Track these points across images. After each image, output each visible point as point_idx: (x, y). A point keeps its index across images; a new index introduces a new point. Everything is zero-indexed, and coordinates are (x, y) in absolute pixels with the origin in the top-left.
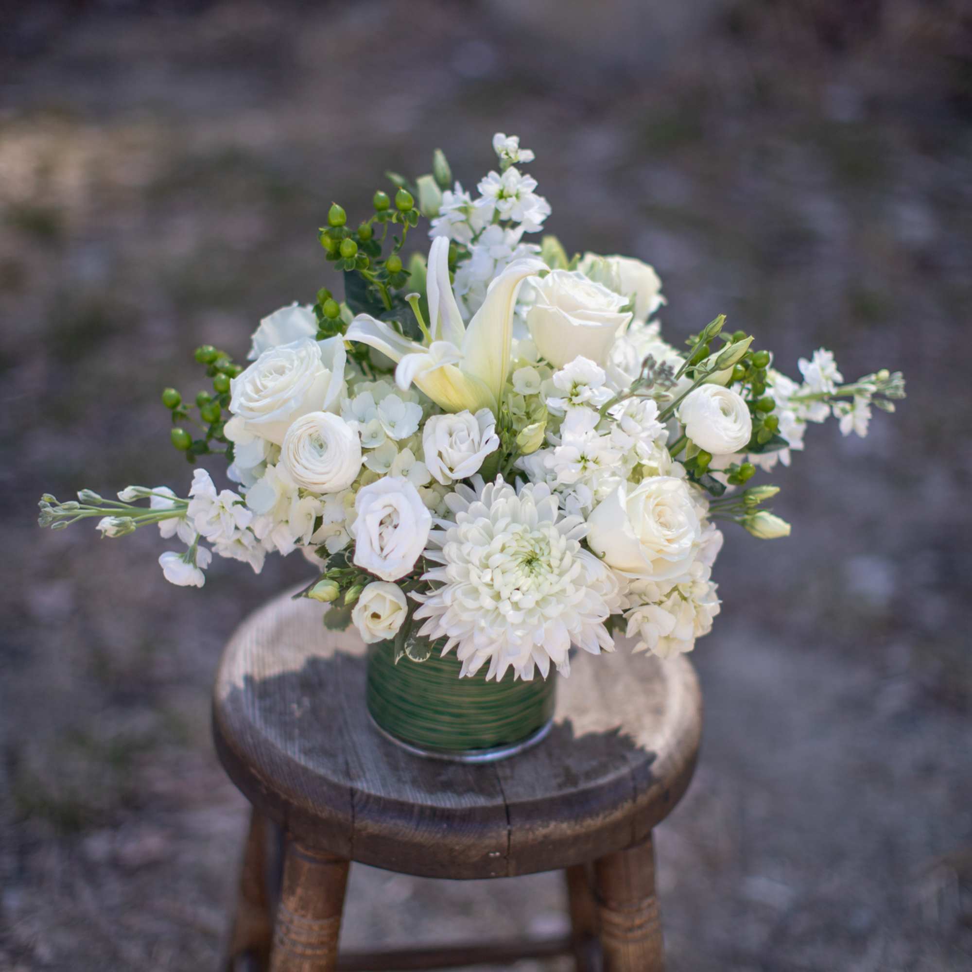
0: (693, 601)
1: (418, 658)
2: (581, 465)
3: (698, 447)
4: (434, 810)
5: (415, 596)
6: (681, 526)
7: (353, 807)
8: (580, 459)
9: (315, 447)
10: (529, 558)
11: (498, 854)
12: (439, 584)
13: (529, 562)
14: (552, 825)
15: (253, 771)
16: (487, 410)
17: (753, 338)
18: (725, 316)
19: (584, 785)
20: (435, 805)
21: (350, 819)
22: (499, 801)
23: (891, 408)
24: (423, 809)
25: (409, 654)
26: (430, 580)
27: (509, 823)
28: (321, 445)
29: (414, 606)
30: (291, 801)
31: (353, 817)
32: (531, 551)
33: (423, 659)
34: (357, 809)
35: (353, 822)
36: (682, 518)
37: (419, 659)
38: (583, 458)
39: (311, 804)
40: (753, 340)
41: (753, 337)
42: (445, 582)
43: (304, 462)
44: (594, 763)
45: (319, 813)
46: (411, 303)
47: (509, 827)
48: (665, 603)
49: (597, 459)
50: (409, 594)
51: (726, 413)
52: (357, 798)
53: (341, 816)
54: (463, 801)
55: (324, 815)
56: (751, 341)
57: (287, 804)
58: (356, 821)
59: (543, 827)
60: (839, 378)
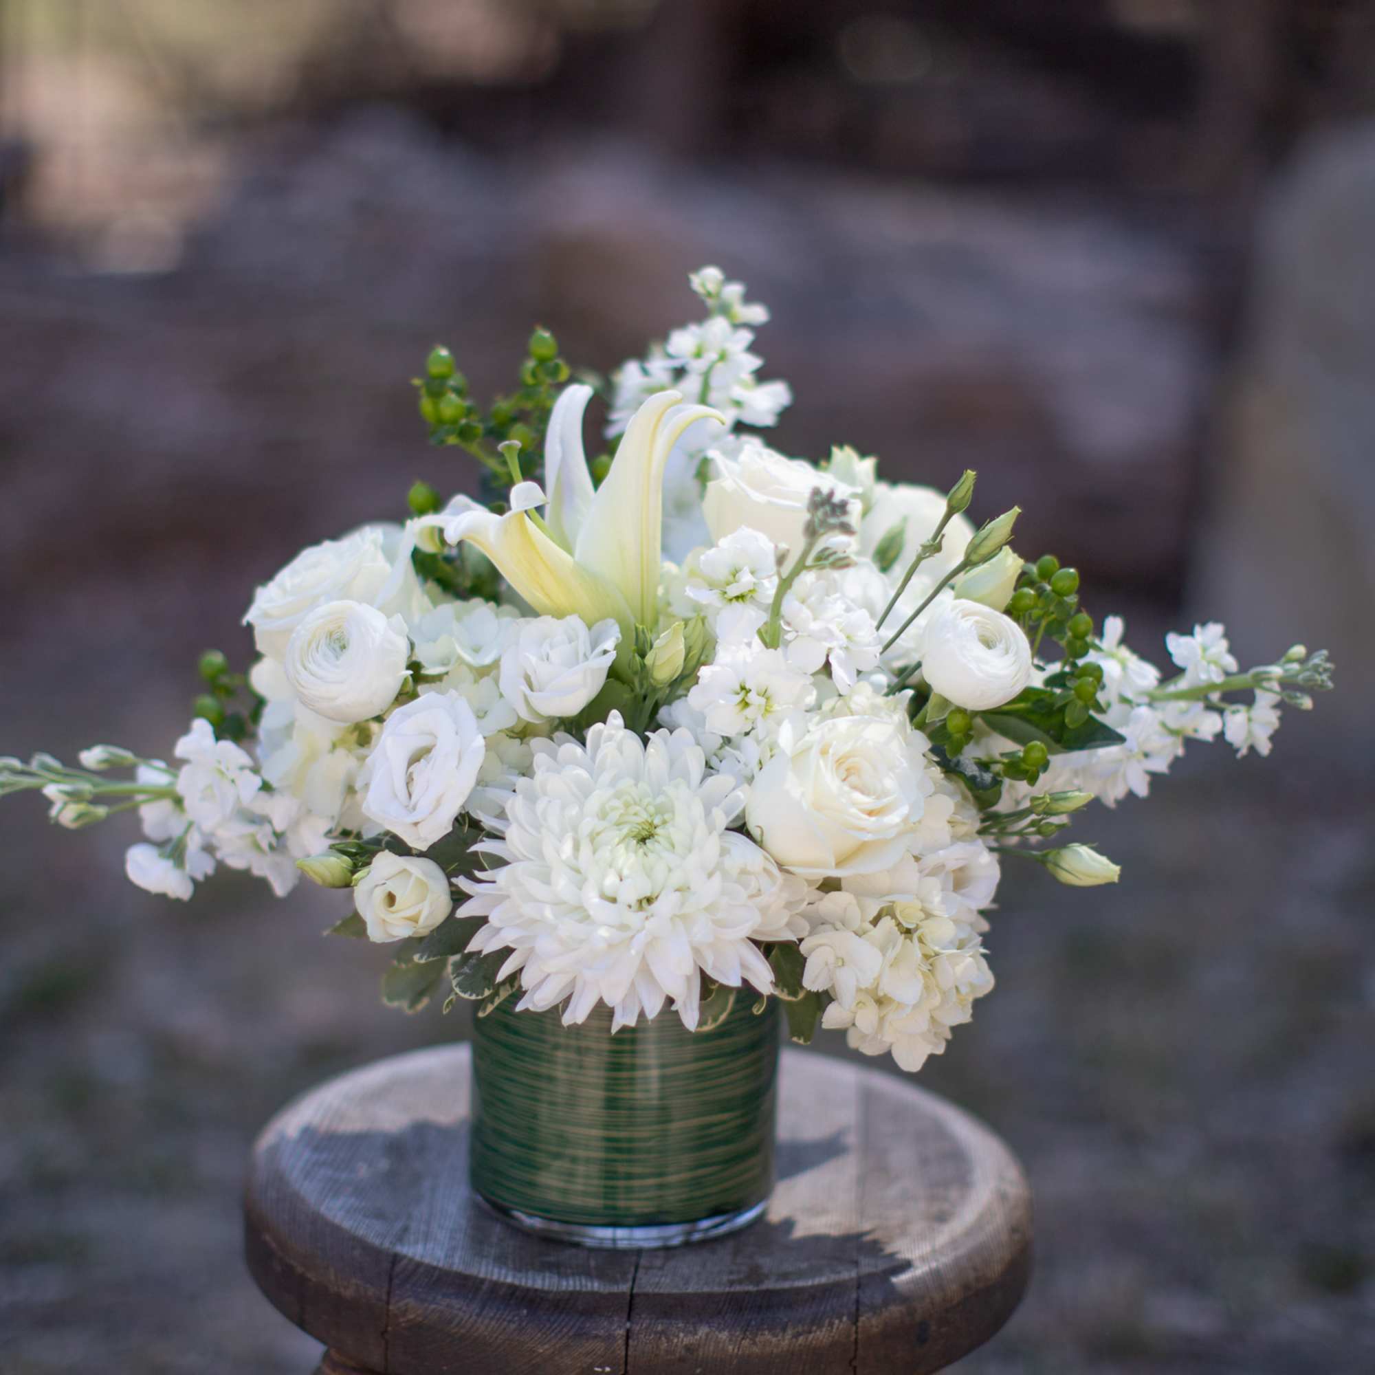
0: (921, 941)
1: (469, 993)
2: (739, 698)
3: (950, 702)
4: (513, 1289)
5: (462, 883)
6: (885, 793)
7: (391, 1279)
8: (738, 688)
9: (334, 649)
10: (644, 833)
11: (608, 1369)
12: (499, 862)
13: (643, 840)
14: (703, 1331)
15: (267, 1238)
16: (611, 621)
17: (1020, 511)
18: (974, 473)
19: (770, 1285)
20: (517, 1282)
21: (384, 1297)
22: (624, 1288)
23: (1307, 703)
24: (496, 1286)
25: (456, 986)
26: (482, 853)
27: (629, 1319)
28: (339, 643)
29: (459, 897)
30: (309, 1275)
31: (389, 1293)
32: (647, 822)
33: (477, 995)
34: (396, 1281)
35: (388, 1303)
36: (889, 783)
37: (471, 995)
38: (743, 688)
39: (332, 1278)
40: (1020, 513)
41: (1019, 508)
42: (508, 860)
43: (312, 666)
44: (804, 1265)
45: (342, 1290)
46: (507, 456)
47: (628, 1325)
48: (869, 933)
49: (766, 691)
50: (454, 880)
51: (988, 644)
52: (398, 1268)
53: (371, 1291)
54: (564, 1283)
55: (349, 1293)
56: (1016, 514)
57: (303, 1279)
58: (393, 1301)
59: (687, 1333)
60: (1231, 663)
